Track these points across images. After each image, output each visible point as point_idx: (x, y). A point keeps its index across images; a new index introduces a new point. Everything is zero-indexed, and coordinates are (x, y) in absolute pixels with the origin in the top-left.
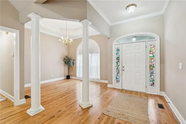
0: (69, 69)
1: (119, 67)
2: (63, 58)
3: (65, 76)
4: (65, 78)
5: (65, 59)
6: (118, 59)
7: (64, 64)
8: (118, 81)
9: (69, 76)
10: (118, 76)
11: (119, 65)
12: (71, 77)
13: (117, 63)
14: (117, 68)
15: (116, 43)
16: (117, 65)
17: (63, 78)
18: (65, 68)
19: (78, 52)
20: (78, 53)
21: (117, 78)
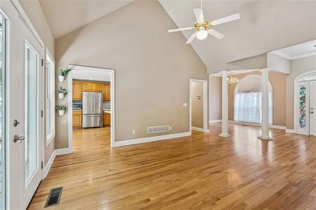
1: (304, 108)
6: (303, 99)
8: (302, 125)
10: (302, 120)
11: (305, 107)
13: (301, 103)
14: (302, 110)
15: (300, 80)
16: (302, 107)
19: (236, 90)
20: (236, 92)
21: (300, 122)
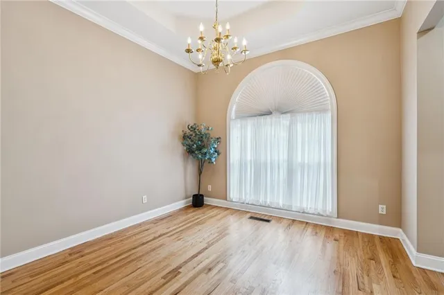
0: (200, 173)
2: (182, 134)
3: (186, 198)
4: (187, 203)
5: (185, 137)
7: (184, 155)
9: (202, 196)
12: (207, 200)
17: (181, 204)
18: (185, 169)
19: (233, 111)
20: (233, 115)
